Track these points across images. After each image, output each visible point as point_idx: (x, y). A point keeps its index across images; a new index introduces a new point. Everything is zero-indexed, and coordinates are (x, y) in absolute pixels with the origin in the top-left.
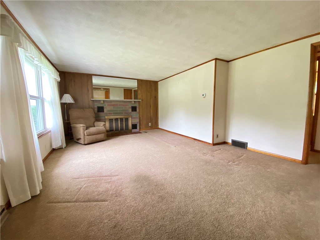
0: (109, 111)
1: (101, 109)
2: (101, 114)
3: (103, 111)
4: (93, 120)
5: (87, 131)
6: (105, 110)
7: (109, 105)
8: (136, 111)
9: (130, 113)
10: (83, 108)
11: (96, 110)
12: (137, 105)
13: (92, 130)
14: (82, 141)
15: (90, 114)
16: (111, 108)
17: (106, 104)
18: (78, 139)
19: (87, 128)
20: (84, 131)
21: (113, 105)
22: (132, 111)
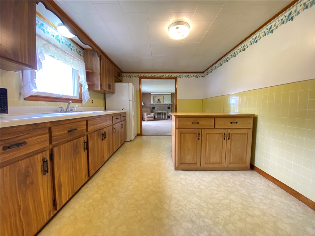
0: (157, 109)
1: (154, 108)
2: (154, 110)
3: (154, 109)
4: (150, 112)
5: (147, 116)
6: (155, 108)
7: (157, 106)
8: (170, 109)
9: (167, 110)
10: (147, 107)
11: (152, 108)
12: (170, 106)
13: (149, 116)
14: (145, 120)
15: (149, 110)
16: (158, 108)
17: (156, 106)
18: (144, 119)
19: (147, 115)
20: (146, 116)
21: (159, 106)
22: (168, 109)
